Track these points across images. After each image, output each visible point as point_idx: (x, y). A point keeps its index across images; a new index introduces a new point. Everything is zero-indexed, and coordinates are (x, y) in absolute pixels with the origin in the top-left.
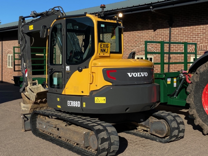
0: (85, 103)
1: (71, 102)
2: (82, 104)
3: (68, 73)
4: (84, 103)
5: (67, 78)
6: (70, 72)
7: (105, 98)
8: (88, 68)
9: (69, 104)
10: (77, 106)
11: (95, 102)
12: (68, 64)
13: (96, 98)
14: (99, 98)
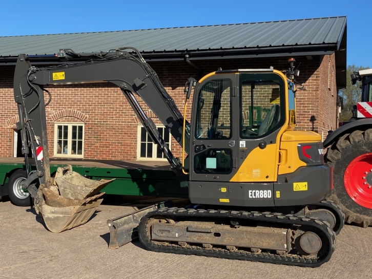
0: (279, 192)
1: (255, 193)
2: (274, 194)
3: (243, 151)
4: (277, 192)
5: (242, 158)
6: (246, 149)
7: (306, 183)
8: (275, 143)
9: (251, 195)
10: (265, 197)
11: (294, 190)
12: (243, 138)
13: (295, 184)
14: (299, 184)
